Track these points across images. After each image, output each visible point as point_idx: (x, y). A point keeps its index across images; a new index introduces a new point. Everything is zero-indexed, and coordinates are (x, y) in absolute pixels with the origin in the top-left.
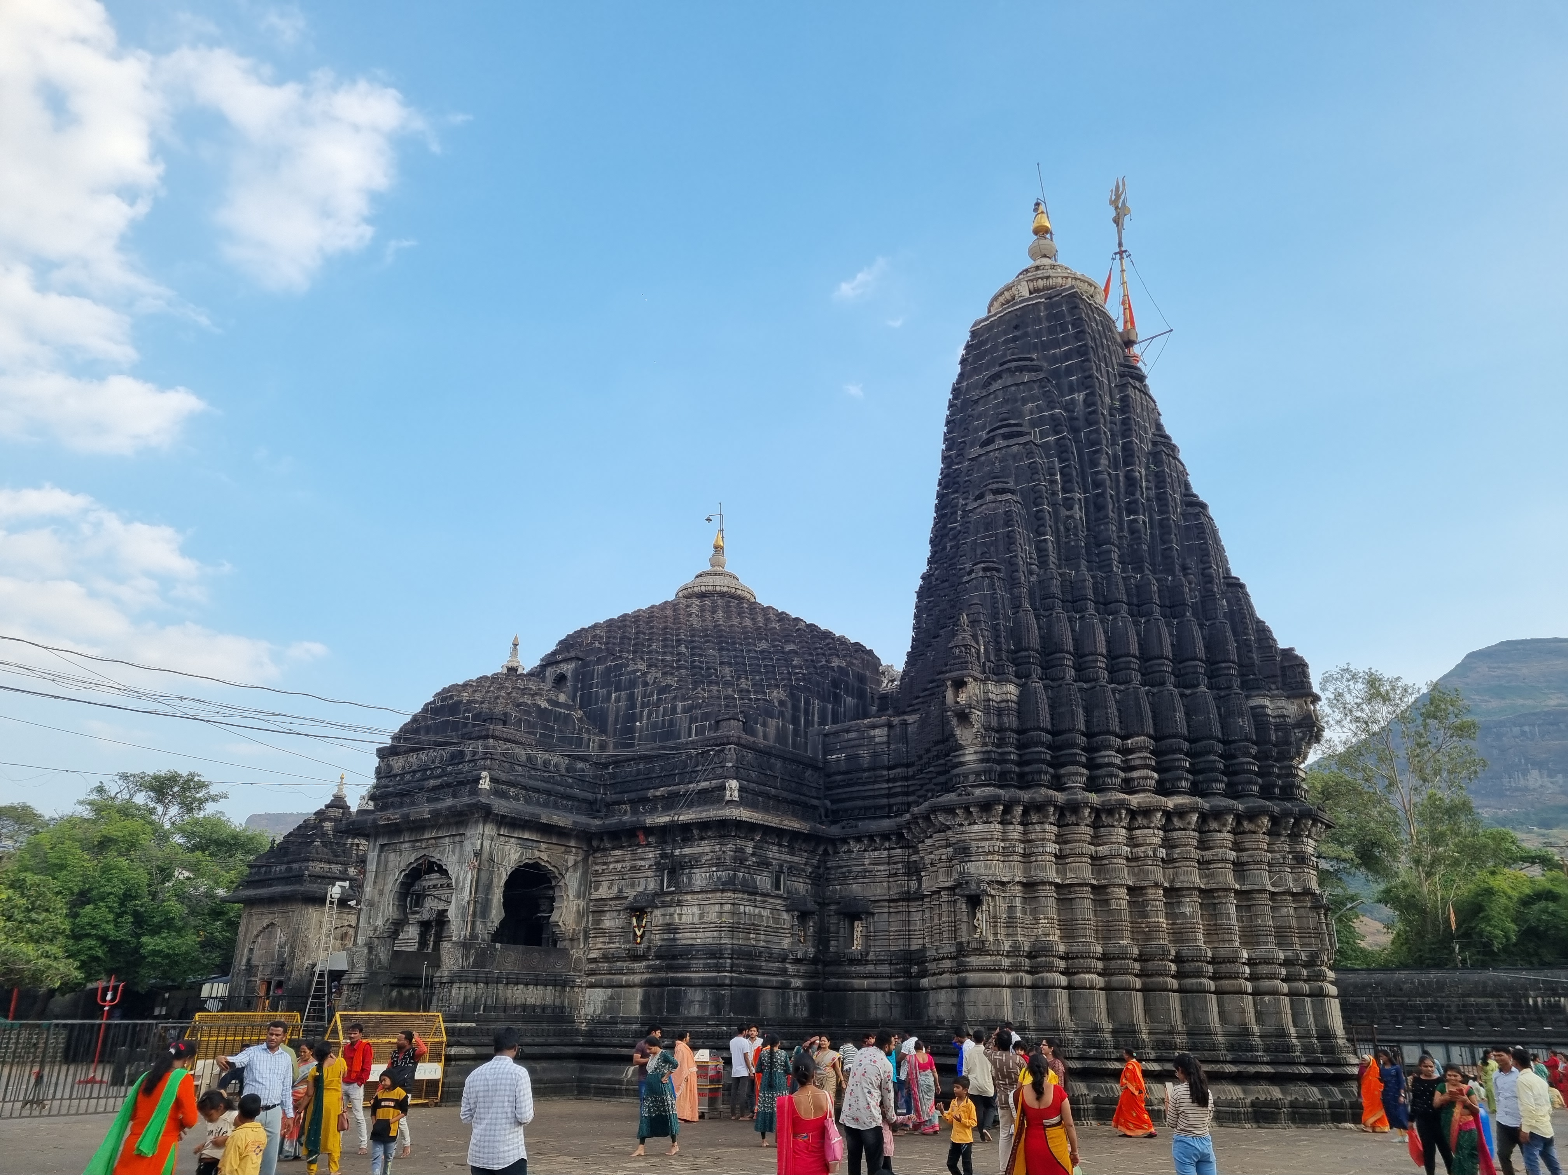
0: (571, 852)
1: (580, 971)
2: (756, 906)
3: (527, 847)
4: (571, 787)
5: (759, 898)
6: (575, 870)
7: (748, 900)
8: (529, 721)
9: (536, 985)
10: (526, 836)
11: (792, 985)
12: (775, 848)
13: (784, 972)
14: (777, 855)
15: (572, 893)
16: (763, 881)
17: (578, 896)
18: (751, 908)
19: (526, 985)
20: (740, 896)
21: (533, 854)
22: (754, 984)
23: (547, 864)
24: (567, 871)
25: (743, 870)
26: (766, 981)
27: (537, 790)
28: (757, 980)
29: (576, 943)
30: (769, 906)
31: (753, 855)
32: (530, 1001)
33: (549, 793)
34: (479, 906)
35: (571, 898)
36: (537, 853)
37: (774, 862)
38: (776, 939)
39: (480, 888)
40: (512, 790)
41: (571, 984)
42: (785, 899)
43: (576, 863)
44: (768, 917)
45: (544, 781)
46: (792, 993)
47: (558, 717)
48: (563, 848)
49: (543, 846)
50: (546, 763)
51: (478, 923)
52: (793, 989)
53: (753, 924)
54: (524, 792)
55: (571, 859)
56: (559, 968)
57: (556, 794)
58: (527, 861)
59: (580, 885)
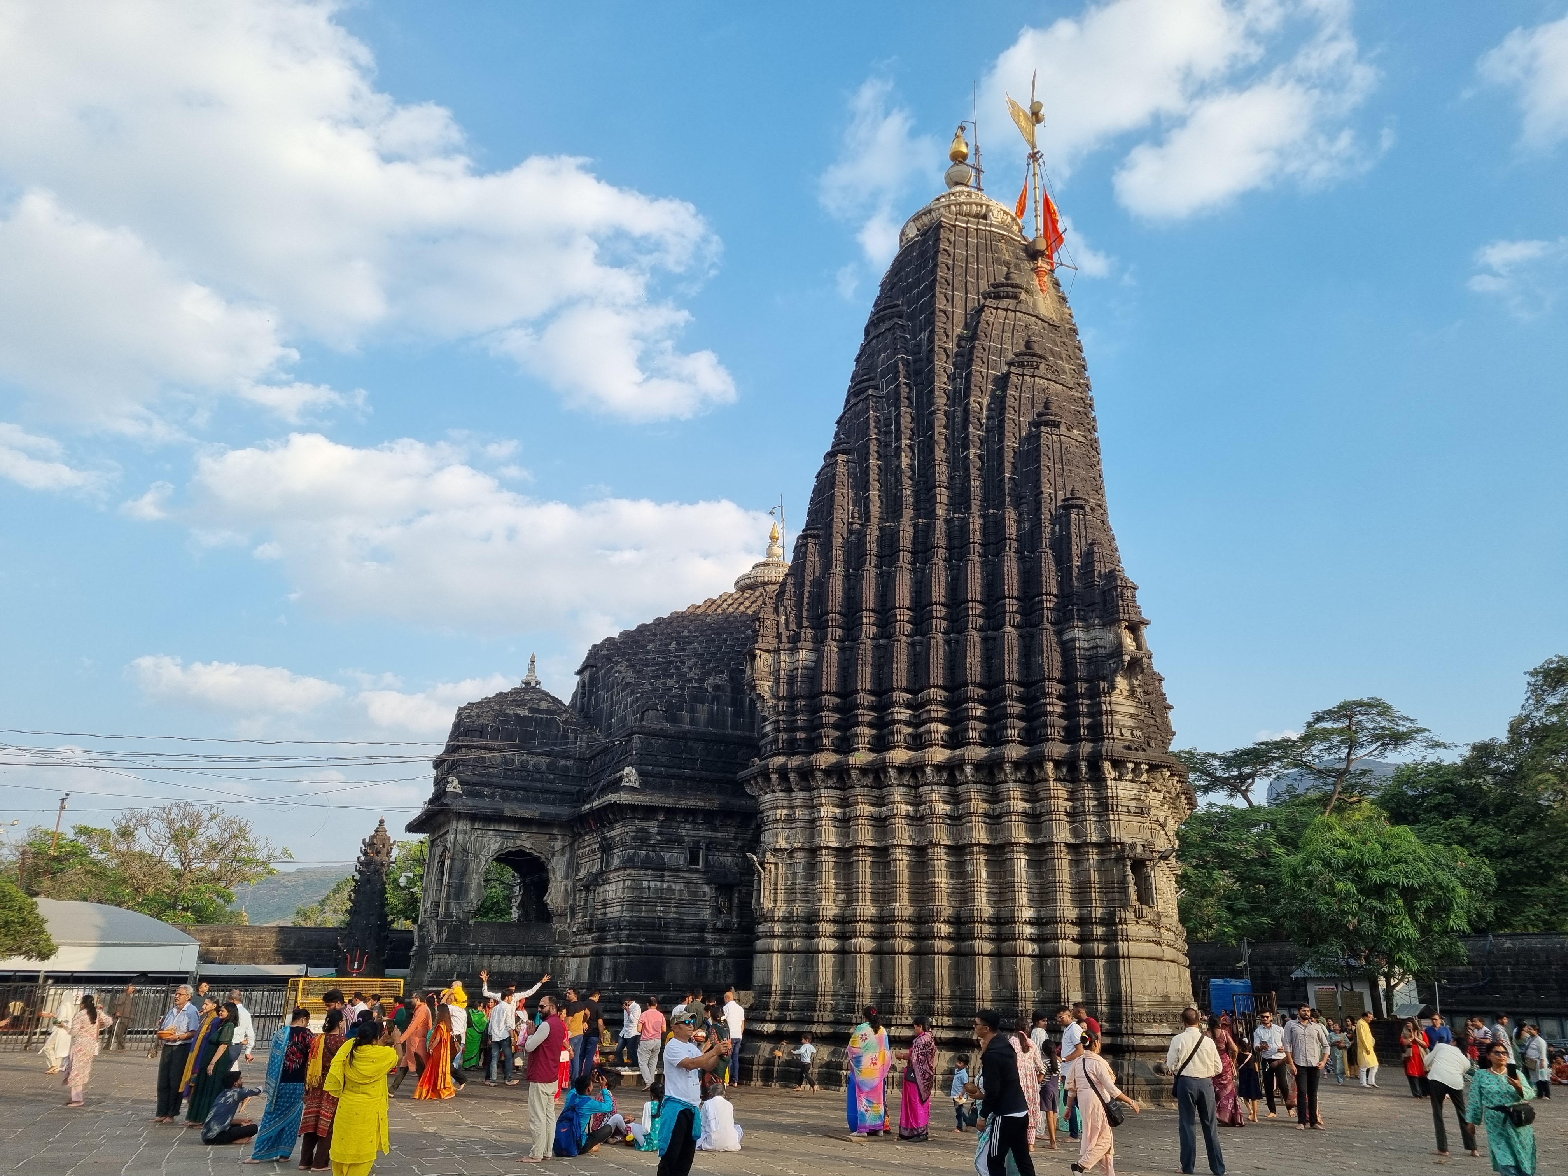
0: (557, 839)
1: (567, 943)
2: (663, 881)
3: (507, 838)
4: (552, 782)
5: (667, 874)
6: (562, 855)
7: (652, 876)
8: (507, 729)
9: (514, 955)
10: (503, 828)
11: (712, 954)
12: (688, 826)
13: (702, 941)
14: (692, 833)
15: (559, 875)
16: (675, 857)
17: (566, 877)
18: (658, 883)
19: (504, 955)
20: (642, 872)
21: (514, 843)
22: (660, 952)
23: (531, 851)
24: (553, 855)
25: (645, 848)
26: (674, 950)
27: (512, 788)
28: (662, 949)
29: (563, 919)
30: (682, 881)
31: (659, 833)
32: (507, 969)
33: (525, 789)
34: (453, 890)
35: (559, 879)
36: (519, 842)
37: (687, 839)
38: (693, 911)
39: (454, 875)
40: (487, 789)
41: (554, 954)
42: (704, 873)
43: (563, 848)
44: (681, 891)
45: (521, 780)
46: (711, 961)
47: (539, 723)
48: (547, 837)
49: (524, 836)
50: (524, 765)
51: (452, 904)
52: (713, 957)
53: (660, 898)
54: (500, 791)
55: (558, 845)
56: (541, 939)
57: (534, 790)
58: (510, 849)
59: (568, 867)
